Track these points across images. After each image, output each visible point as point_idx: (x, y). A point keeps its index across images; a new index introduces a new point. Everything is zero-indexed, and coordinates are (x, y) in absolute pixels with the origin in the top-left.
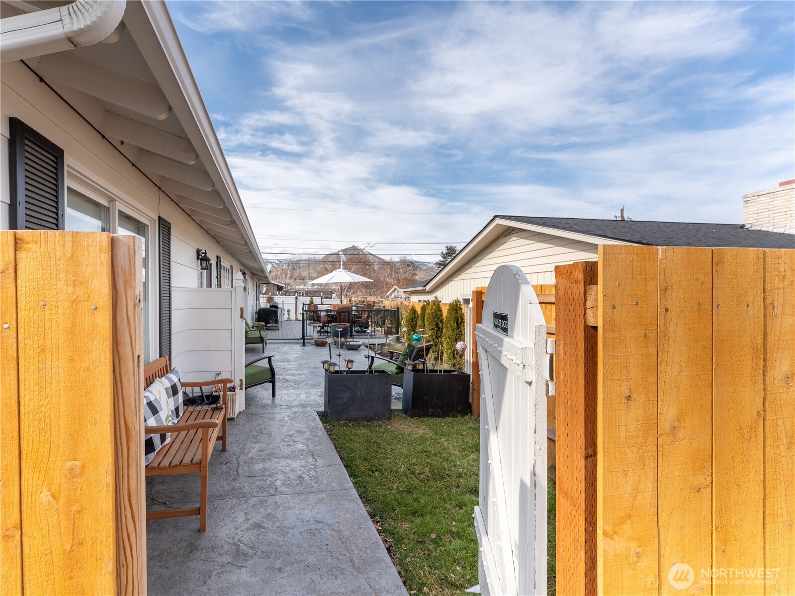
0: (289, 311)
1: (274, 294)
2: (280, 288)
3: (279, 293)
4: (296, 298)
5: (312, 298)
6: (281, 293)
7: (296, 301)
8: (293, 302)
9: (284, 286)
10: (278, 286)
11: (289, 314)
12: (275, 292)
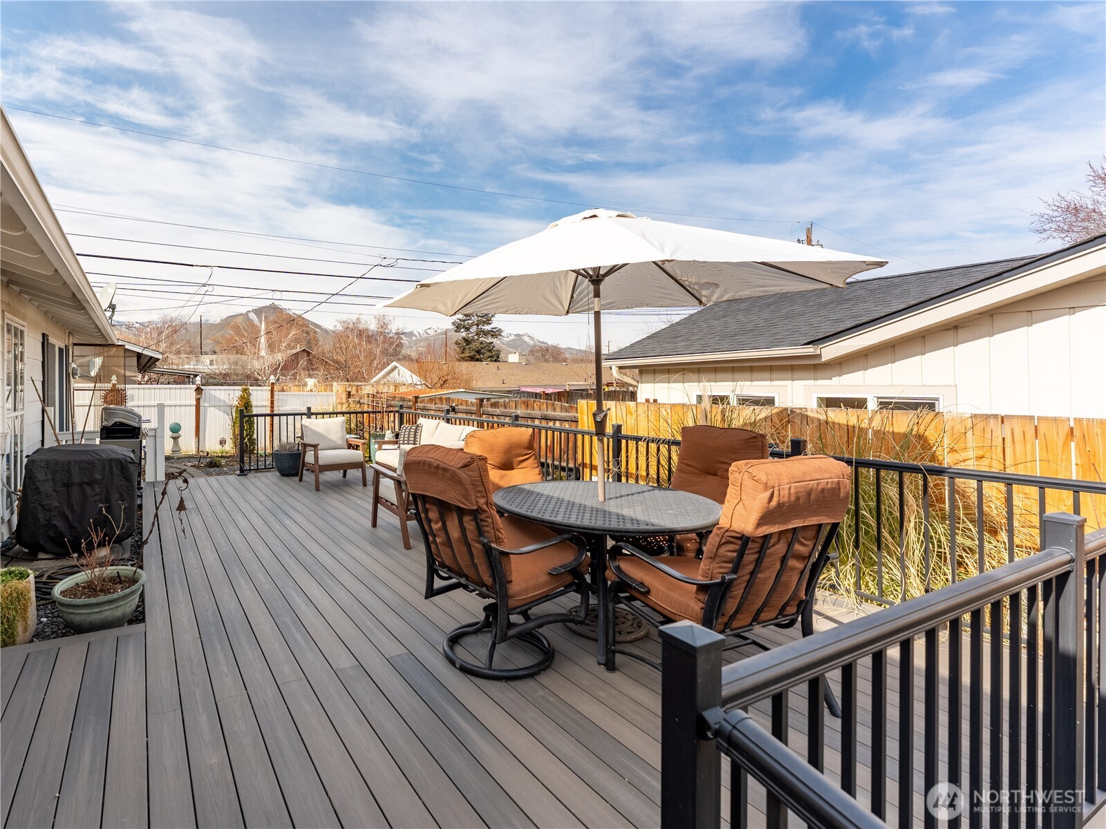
0: (176, 429)
1: (126, 380)
2: (145, 364)
3: (143, 377)
4: (199, 390)
5: (245, 390)
6: (146, 378)
7: (198, 400)
8: (188, 402)
9: (160, 357)
10: (139, 356)
11: (175, 439)
12: (128, 373)
